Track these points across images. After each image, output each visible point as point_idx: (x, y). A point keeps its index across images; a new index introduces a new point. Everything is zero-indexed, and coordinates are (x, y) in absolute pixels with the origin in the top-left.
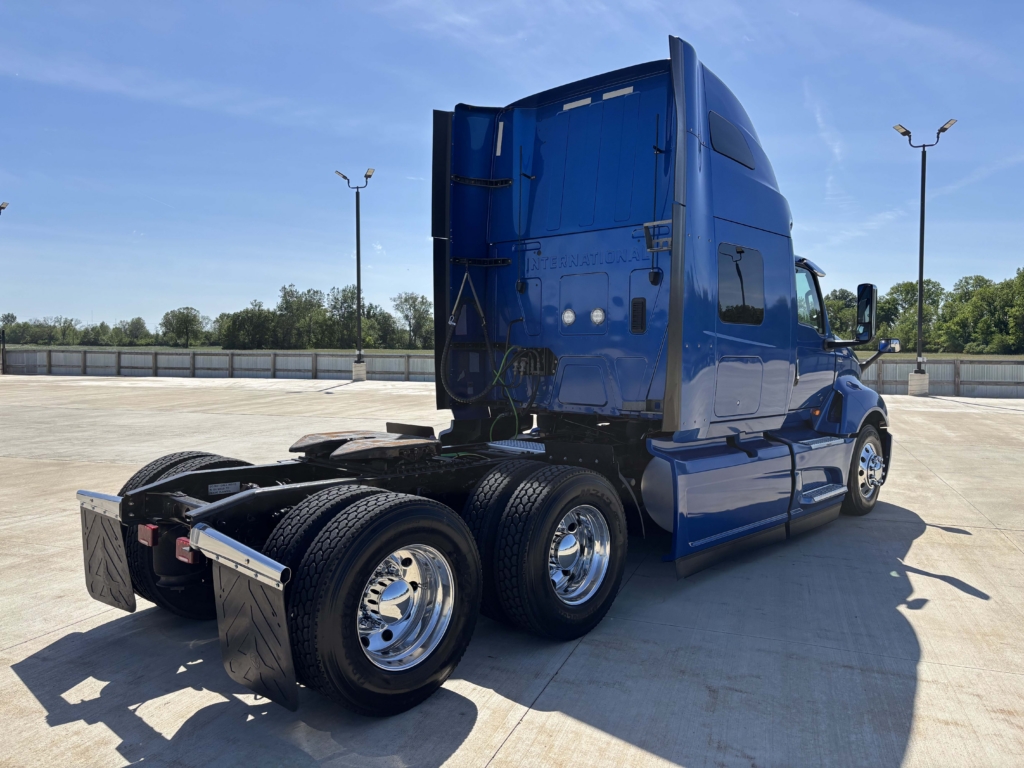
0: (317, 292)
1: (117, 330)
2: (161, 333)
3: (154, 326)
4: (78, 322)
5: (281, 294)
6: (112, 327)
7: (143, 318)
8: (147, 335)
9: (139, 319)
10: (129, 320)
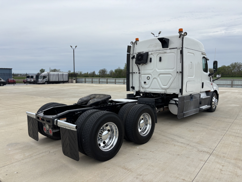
1: (90, 74)
3: (97, 73)
4: (83, 72)
6: (89, 73)
7: (95, 71)
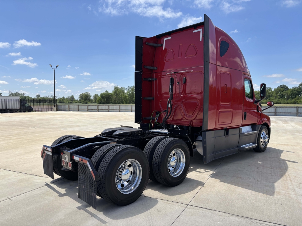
0: (124, 88)
2: (78, 100)
3: (77, 98)
5: (114, 88)
6: (65, 98)
7: (74, 96)
8: (75, 100)
9: (73, 96)
10: (70, 96)
